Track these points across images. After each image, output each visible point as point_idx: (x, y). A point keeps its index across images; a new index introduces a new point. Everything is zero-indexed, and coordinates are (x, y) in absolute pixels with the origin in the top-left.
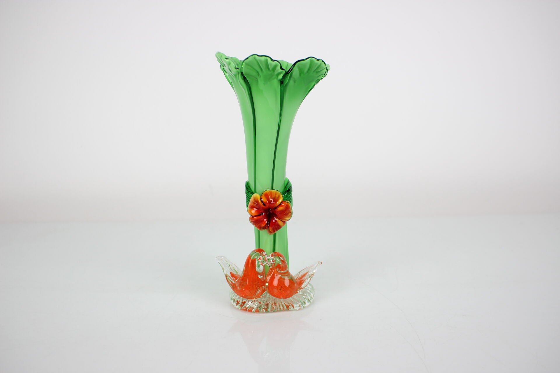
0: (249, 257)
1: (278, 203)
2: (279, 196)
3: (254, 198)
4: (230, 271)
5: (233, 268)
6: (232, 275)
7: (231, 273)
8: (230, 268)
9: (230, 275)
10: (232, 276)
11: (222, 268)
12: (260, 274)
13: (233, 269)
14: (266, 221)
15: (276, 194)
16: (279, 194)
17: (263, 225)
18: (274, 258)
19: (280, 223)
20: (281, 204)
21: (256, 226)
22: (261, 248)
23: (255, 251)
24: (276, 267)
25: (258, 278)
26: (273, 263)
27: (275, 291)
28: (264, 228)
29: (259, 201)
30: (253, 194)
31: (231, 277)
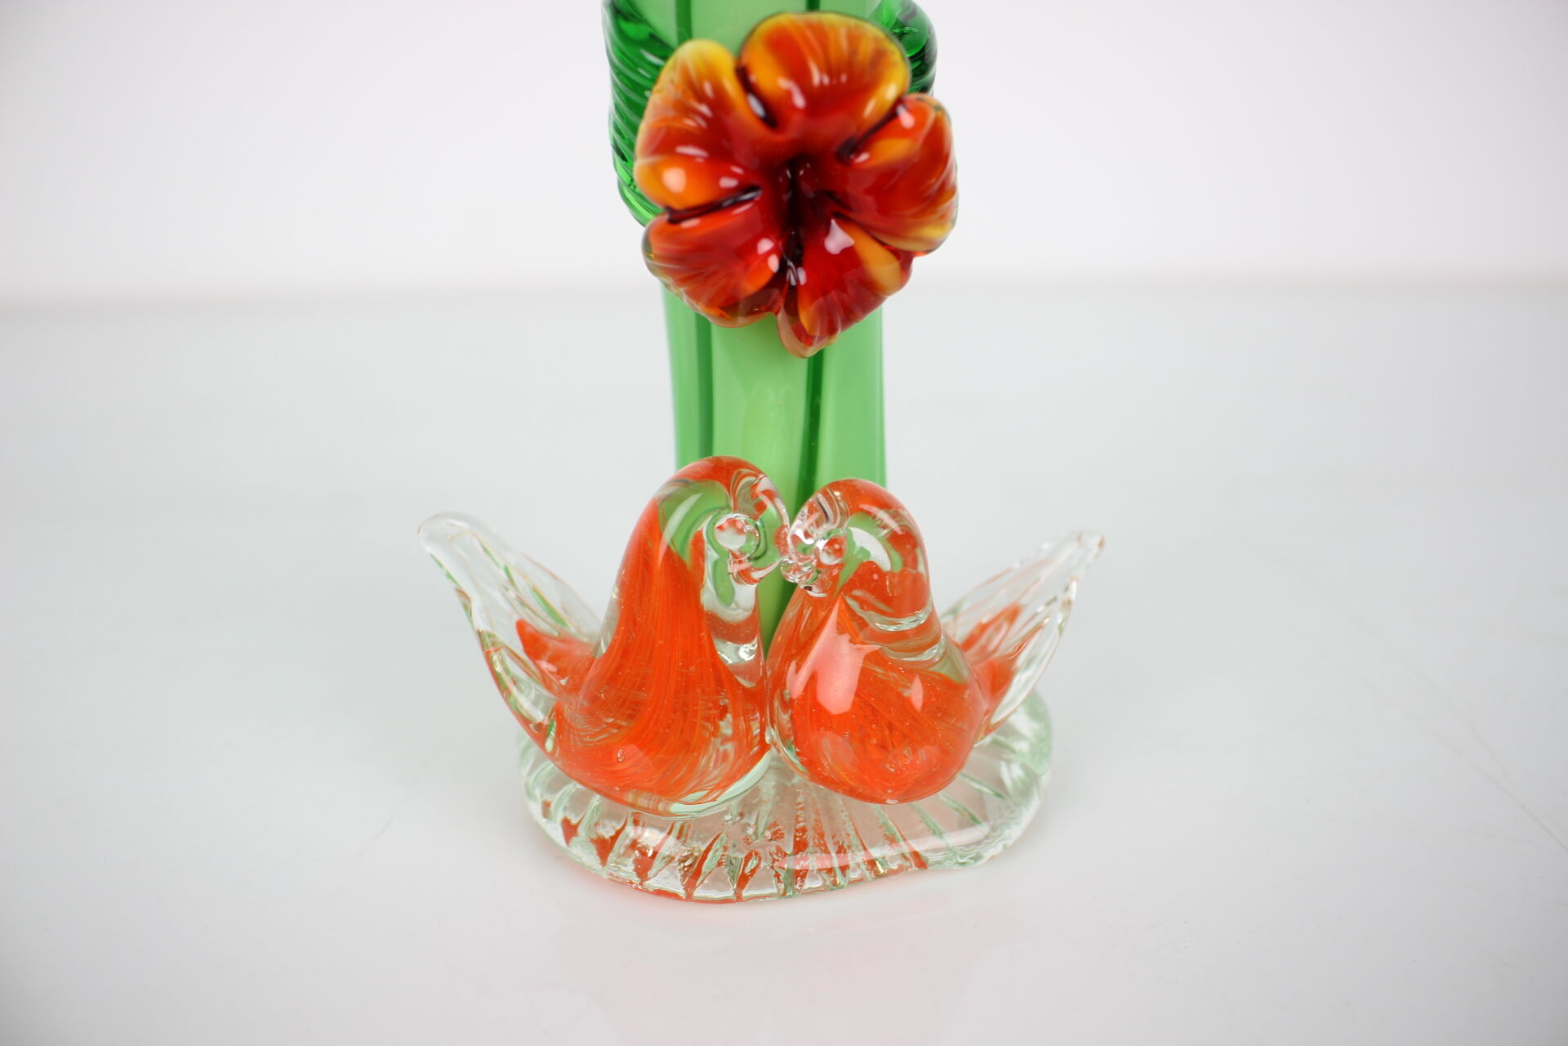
0: (652, 524)
1: (872, 109)
2: (879, 56)
3: (685, 73)
4: (516, 618)
5: (535, 590)
6: (533, 643)
7: (521, 627)
8: (512, 594)
9: (518, 647)
10: (528, 652)
11: (461, 593)
12: (736, 633)
13: (532, 601)
14: (769, 253)
15: (854, 38)
16: (876, 40)
17: (750, 286)
18: (841, 526)
19: (877, 261)
20: (892, 115)
21: (694, 295)
22: (723, 449)
23: (686, 483)
24: (850, 586)
25: (716, 662)
26: (827, 560)
27: (833, 749)
28: (757, 306)
29: (731, 86)
30: (665, 58)
31: (523, 656)
